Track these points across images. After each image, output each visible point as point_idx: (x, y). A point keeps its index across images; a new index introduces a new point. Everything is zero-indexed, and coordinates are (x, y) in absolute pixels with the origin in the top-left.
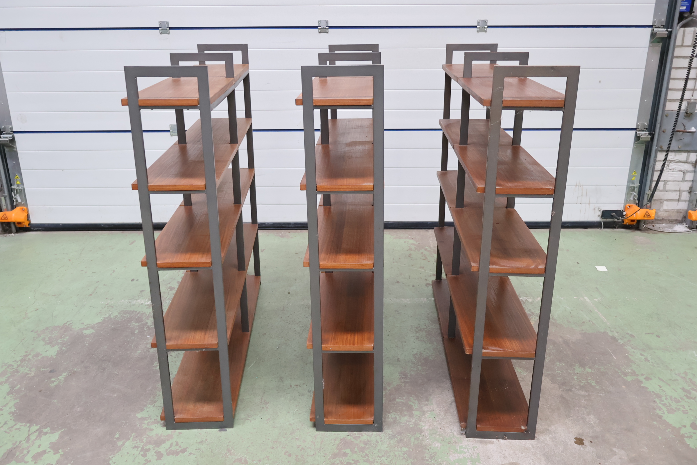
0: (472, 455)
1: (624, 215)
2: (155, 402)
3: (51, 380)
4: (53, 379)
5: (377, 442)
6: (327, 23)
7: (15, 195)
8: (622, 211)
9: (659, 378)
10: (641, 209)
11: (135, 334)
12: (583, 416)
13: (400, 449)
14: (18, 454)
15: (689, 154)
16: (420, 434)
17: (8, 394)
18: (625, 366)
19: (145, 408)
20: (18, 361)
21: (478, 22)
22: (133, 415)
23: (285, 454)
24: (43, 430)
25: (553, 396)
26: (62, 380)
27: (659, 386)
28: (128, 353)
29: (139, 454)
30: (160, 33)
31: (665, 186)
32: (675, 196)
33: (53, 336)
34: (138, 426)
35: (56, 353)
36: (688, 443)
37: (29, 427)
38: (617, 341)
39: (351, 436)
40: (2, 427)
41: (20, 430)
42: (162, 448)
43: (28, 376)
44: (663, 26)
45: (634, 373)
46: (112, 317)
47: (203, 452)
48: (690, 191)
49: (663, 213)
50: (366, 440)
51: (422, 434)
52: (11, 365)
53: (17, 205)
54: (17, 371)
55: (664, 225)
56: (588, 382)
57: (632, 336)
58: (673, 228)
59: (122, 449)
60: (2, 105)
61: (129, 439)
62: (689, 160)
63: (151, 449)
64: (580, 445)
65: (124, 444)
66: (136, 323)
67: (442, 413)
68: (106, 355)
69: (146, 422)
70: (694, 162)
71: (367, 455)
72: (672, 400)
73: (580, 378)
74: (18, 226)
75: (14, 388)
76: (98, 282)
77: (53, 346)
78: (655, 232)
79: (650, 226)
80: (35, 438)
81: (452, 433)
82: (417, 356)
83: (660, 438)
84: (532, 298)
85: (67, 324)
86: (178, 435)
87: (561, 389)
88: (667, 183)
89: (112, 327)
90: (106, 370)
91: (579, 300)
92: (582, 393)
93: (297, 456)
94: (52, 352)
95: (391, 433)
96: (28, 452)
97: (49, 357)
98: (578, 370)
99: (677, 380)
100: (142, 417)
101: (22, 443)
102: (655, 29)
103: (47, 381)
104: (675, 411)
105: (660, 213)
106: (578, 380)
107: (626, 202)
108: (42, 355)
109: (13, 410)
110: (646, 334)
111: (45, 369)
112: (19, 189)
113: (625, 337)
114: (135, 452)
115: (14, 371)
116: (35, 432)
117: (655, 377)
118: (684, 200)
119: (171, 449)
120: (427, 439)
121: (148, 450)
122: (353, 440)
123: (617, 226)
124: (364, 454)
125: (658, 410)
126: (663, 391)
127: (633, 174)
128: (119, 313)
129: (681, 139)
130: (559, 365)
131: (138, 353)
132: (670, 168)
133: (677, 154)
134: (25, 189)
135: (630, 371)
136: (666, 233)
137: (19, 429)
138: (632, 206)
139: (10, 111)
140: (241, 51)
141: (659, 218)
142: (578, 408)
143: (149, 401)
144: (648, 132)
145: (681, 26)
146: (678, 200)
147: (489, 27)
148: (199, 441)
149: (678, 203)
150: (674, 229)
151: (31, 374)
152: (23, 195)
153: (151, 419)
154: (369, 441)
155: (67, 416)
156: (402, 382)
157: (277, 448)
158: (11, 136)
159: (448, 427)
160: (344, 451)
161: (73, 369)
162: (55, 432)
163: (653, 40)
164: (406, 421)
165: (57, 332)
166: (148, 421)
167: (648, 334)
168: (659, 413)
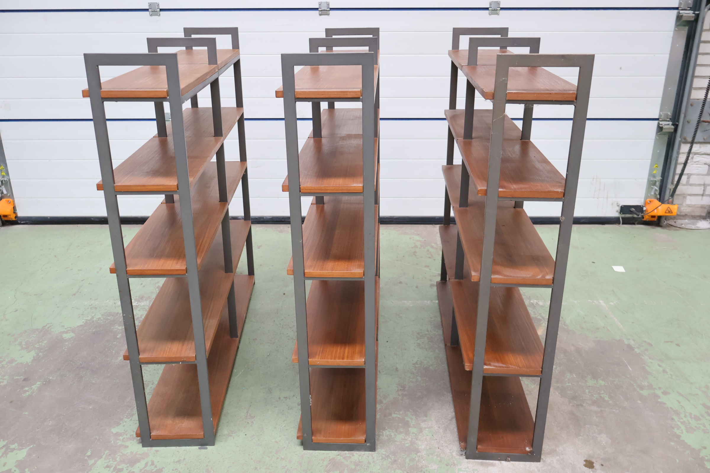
1: (645, 211)
2: (133, 415)
3: (24, 389)
4: (26, 389)
5: (369, 463)
6: (329, 5)
7: (0, 187)
8: (642, 206)
9: (678, 392)
10: (663, 205)
11: (118, 338)
12: (594, 435)
13: (393, 472)
16: (416, 454)
18: (641, 379)
19: (121, 422)
21: (490, 4)
22: (107, 430)
24: (10, 446)
25: (562, 412)
26: (35, 390)
27: (678, 401)
28: (108, 359)
30: (150, 15)
31: (688, 180)
32: (699, 190)
33: (30, 340)
34: (113, 442)
35: (32, 359)
36: (708, 467)
38: (633, 350)
39: (341, 456)
42: (137, 468)
44: (689, 8)
45: (650, 387)
46: (95, 319)
47: (180, 472)
49: (685, 208)
50: (358, 460)
51: (418, 454)
53: (3, 197)
55: (686, 221)
56: (600, 397)
57: (650, 345)
58: (696, 224)
59: (92, 469)
61: (101, 457)
63: (124, 469)
64: (590, 468)
65: (96, 462)
66: (119, 326)
67: (441, 431)
68: (84, 362)
69: (121, 438)
72: (691, 418)
73: (592, 391)
74: (4, 219)
76: (84, 280)
77: (30, 351)
78: (677, 228)
79: (671, 222)
81: (451, 453)
82: (417, 366)
83: (678, 461)
84: (543, 301)
85: (47, 327)
86: (154, 454)
87: (571, 404)
88: (691, 177)
89: (94, 330)
90: (84, 378)
91: (594, 304)
92: (594, 408)
94: (28, 357)
95: (384, 453)
97: (24, 364)
98: (591, 382)
99: (697, 395)
100: (117, 432)
102: (681, 12)
103: (20, 391)
104: (695, 430)
105: (682, 209)
106: (590, 394)
107: (646, 197)
108: (16, 361)
110: (665, 342)
111: (19, 378)
112: (4, 180)
113: (643, 346)
114: (107, 472)
116: (2, 448)
117: (673, 391)
118: (709, 195)
119: (145, 469)
120: (424, 460)
121: (121, 470)
122: (343, 460)
123: (636, 222)
125: (676, 429)
126: (682, 407)
127: (655, 167)
128: (102, 315)
129: (707, 130)
130: (570, 376)
131: (119, 360)
132: (694, 160)
133: (702, 145)
134: (11, 180)
135: (646, 384)
136: (689, 230)
138: (652, 201)
140: (231, 35)
141: (681, 214)
142: (589, 426)
143: (126, 414)
144: (671, 123)
145: (709, 8)
146: (703, 195)
147: (502, 9)
148: (176, 460)
149: (702, 198)
150: (697, 226)
151: (3, 382)
152: (9, 186)
153: (126, 435)
154: (360, 462)
155: (37, 430)
156: (399, 395)
157: (260, 469)
159: (447, 446)
161: (49, 377)
162: (23, 449)
163: (678, 24)
164: (402, 439)
165: (35, 336)
166: (123, 437)
167: (667, 342)
168: (677, 432)
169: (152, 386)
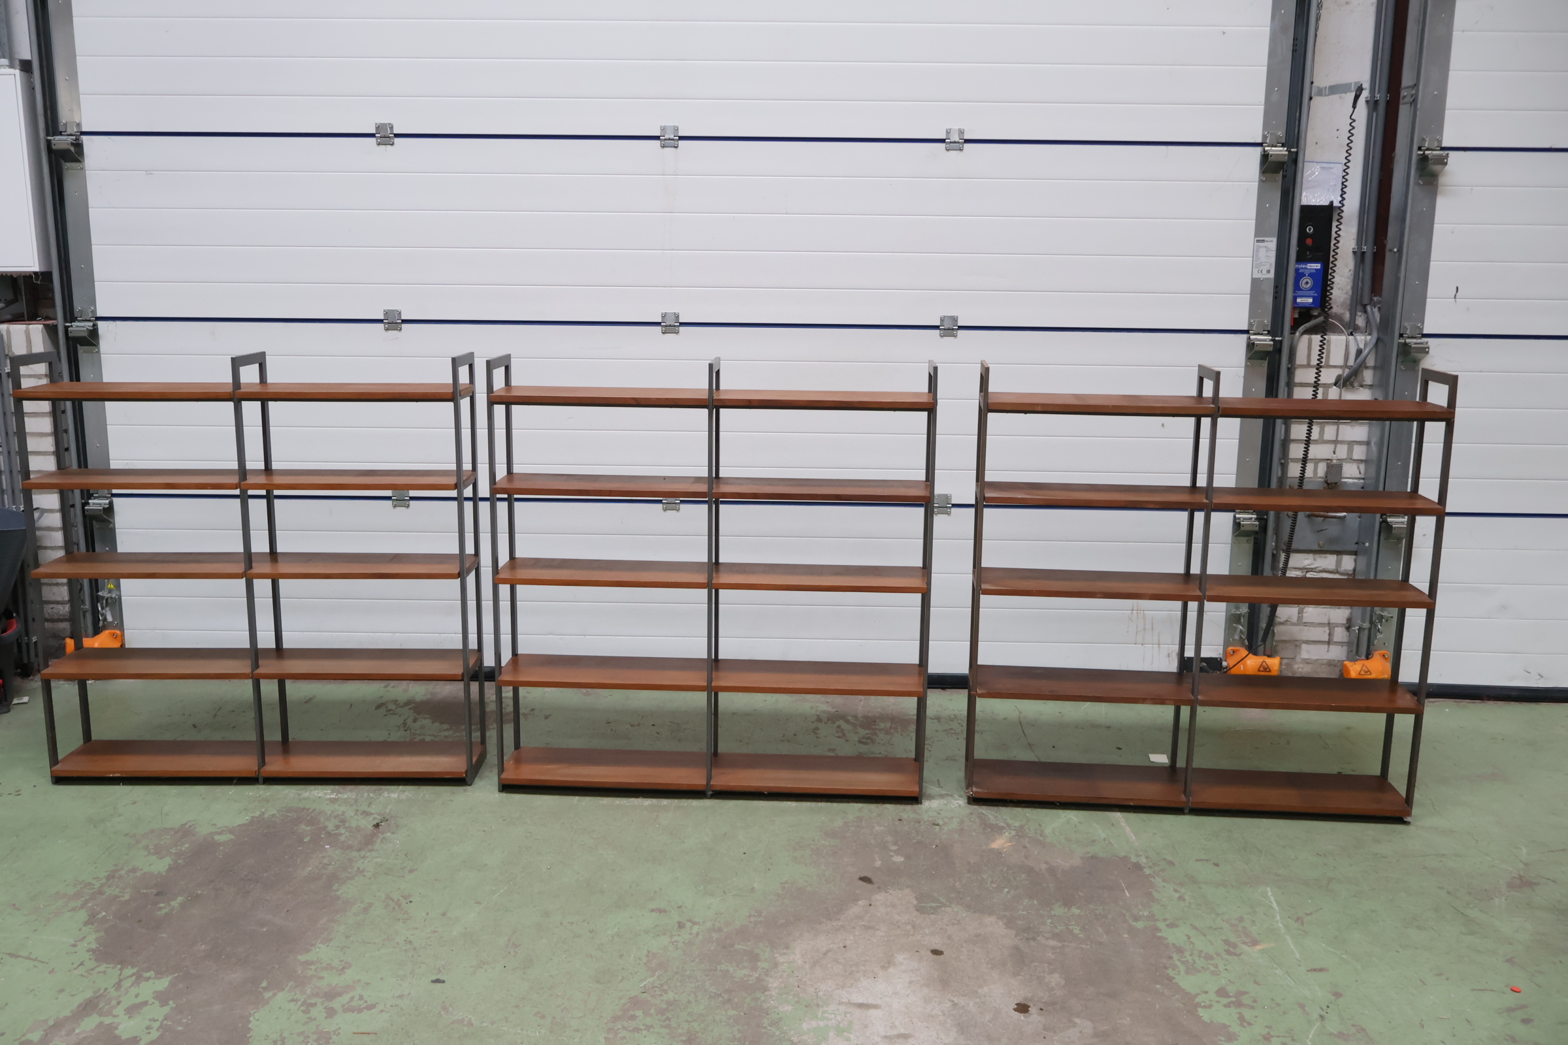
0: (840, 1023)
1: (1225, 668)
2: (330, 940)
3: (158, 906)
4: (162, 905)
5: (689, 1002)
6: (677, 317)
7: (102, 608)
8: (1220, 659)
9: (1191, 925)
10: (1253, 656)
11: (305, 842)
12: (1042, 975)
13: (723, 1013)
14: (101, 1005)
15: (1340, 557)
16: (763, 993)
17: (86, 924)
18: (1140, 907)
19: (312, 948)
20: (102, 878)
21: (942, 320)
22: (291, 957)
23: (535, 1015)
24: (142, 975)
25: (1001, 947)
26: (176, 907)
27: (1187, 936)
28: (290, 870)
29: (298, 1009)
30: (385, 330)
31: (1301, 615)
32: (1321, 634)
33: (162, 843)
34: (300, 972)
35: (168, 867)
36: (1201, 1015)
37: (121, 969)
38: (1142, 870)
40: (76, 968)
41: (105, 974)
42: (336, 1004)
43: (118, 899)
44: (1266, 332)
45: (1152, 917)
46: (266, 816)
47: (402, 1009)
48: (1347, 625)
49: (1301, 665)
50: (672, 998)
51: (766, 993)
52: (90, 884)
53: (105, 628)
54: (101, 893)
56: (1068, 929)
57: (1171, 863)
59: (270, 1002)
60: (98, 447)
61: (283, 990)
62: (1340, 567)
63: (318, 1003)
64: (1021, 1013)
65: (275, 995)
66: (306, 826)
67: (807, 966)
68: (252, 873)
69: (313, 967)
70: (1351, 572)
71: (668, 1019)
72: (1199, 956)
73: (1057, 922)
75: (95, 916)
77: (162, 858)
80: (130, 984)
82: (786, 886)
83: (1157, 1007)
85: (187, 826)
86: (364, 987)
87: (1018, 938)
88: (1305, 610)
89: (265, 831)
90: (252, 893)
92: (1053, 943)
93: (554, 1018)
94: (160, 866)
95: (714, 991)
96: (119, 1003)
97: (156, 873)
98: (1059, 910)
99: (1221, 928)
100: (307, 960)
101: (108, 990)
102: (1253, 337)
103: (151, 908)
104: (1199, 971)
105: (1296, 666)
106: (1052, 925)
107: (1226, 644)
108: (142, 870)
109: (94, 946)
110: (1197, 860)
111: (149, 891)
112: (111, 598)
113: (1159, 865)
114: (292, 1006)
115: (94, 892)
116: (131, 976)
117: (1185, 924)
118: (1340, 642)
119: (350, 1004)
120: (773, 1000)
121: (315, 1004)
122: (650, 999)
124: (664, 1017)
125: (1170, 970)
126: (1191, 943)
128: (278, 811)
129: (1322, 530)
130: (1028, 903)
131: (308, 870)
133: (1317, 556)
134: (122, 598)
135: (1146, 914)
137: (105, 972)
138: (1238, 650)
139: (110, 458)
142: (1037, 964)
143: (320, 939)
144: (1255, 516)
145: (1302, 331)
147: (961, 328)
148: (397, 995)
149: (1329, 647)
151: (123, 897)
152: (117, 607)
153: (321, 964)
154: (676, 1001)
155: (183, 956)
156: (751, 922)
157: (523, 1007)
158: (107, 501)
160: (632, 1013)
161: (196, 891)
162: (163, 978)
163: (1250, 355)
164: (745, 975)
165: (169, 837)
166: (316, 966)
167: (1201, 860)
168: (1171, 972)
169: (360, 904)
